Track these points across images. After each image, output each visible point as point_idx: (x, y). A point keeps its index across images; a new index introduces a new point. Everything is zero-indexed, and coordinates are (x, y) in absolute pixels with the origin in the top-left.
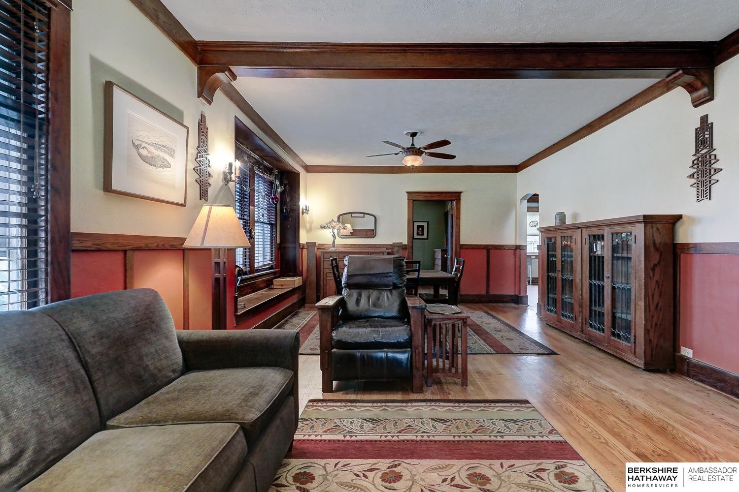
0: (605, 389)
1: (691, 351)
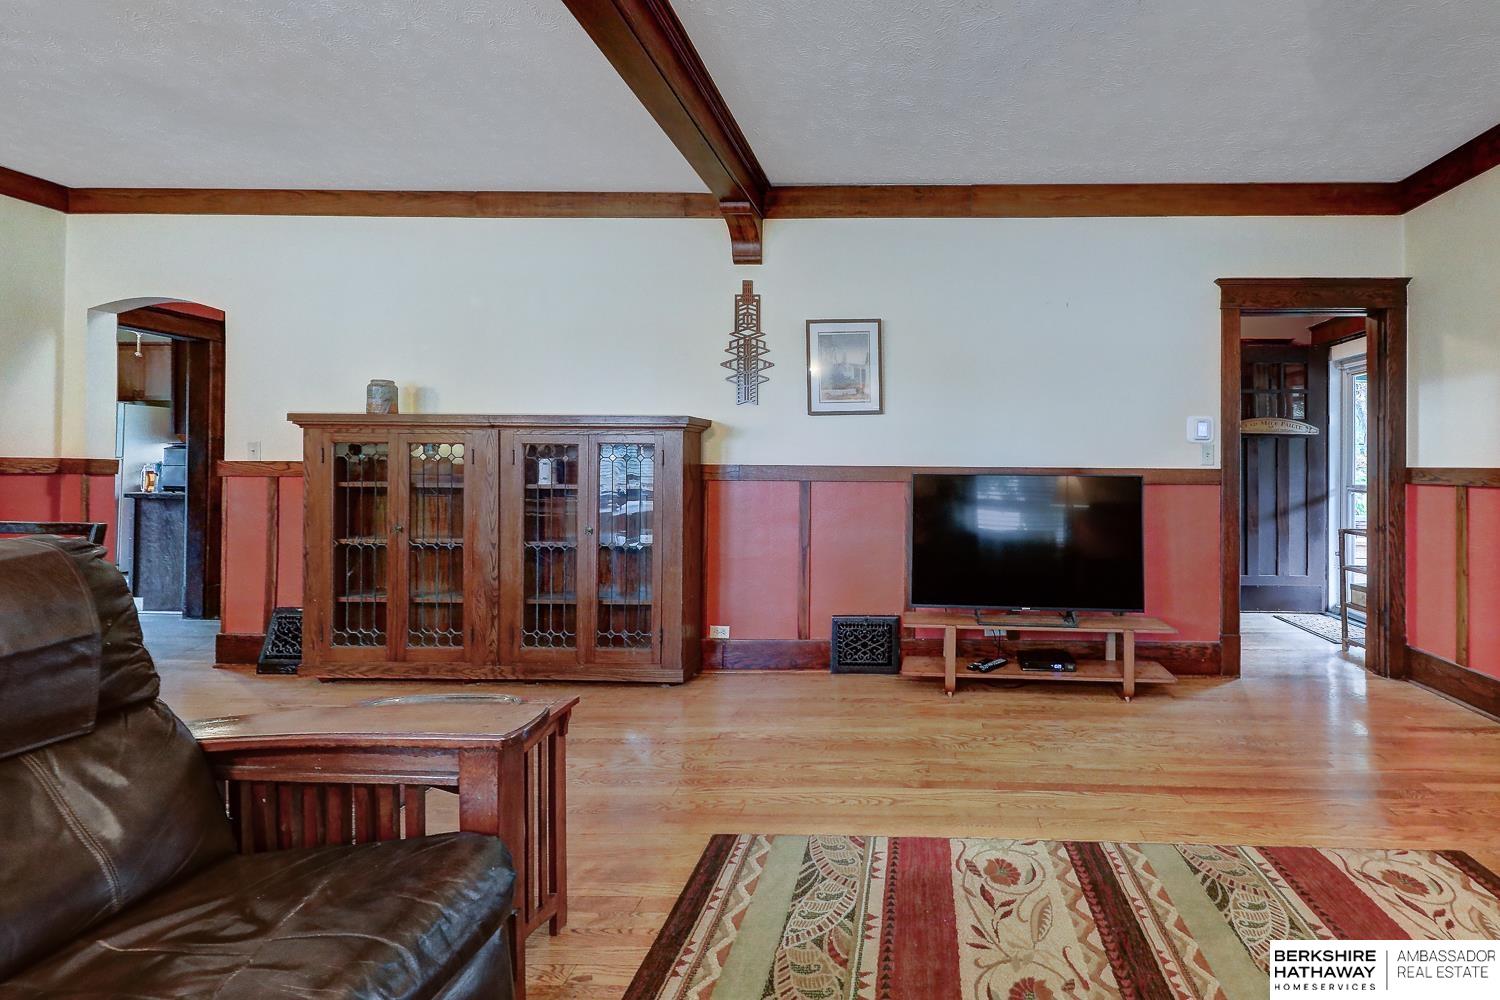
0: (719, 738)
1: (727, 628)
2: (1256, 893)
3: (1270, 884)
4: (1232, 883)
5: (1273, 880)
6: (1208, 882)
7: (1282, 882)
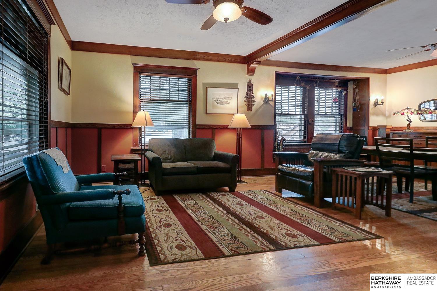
2: (224, 239)
3: (220, 242)
4: (231, 241)
5: (220, 243)
6: (237, 240)
7: (217, 243)
